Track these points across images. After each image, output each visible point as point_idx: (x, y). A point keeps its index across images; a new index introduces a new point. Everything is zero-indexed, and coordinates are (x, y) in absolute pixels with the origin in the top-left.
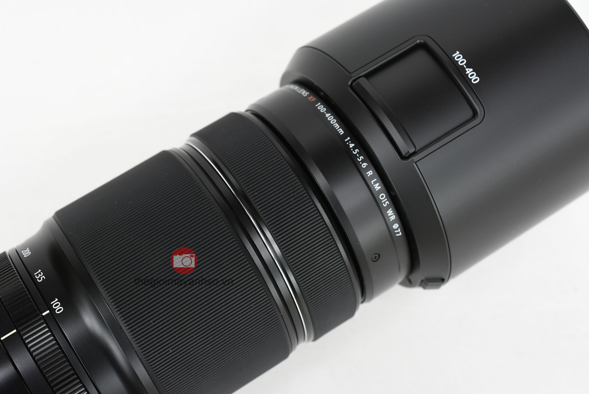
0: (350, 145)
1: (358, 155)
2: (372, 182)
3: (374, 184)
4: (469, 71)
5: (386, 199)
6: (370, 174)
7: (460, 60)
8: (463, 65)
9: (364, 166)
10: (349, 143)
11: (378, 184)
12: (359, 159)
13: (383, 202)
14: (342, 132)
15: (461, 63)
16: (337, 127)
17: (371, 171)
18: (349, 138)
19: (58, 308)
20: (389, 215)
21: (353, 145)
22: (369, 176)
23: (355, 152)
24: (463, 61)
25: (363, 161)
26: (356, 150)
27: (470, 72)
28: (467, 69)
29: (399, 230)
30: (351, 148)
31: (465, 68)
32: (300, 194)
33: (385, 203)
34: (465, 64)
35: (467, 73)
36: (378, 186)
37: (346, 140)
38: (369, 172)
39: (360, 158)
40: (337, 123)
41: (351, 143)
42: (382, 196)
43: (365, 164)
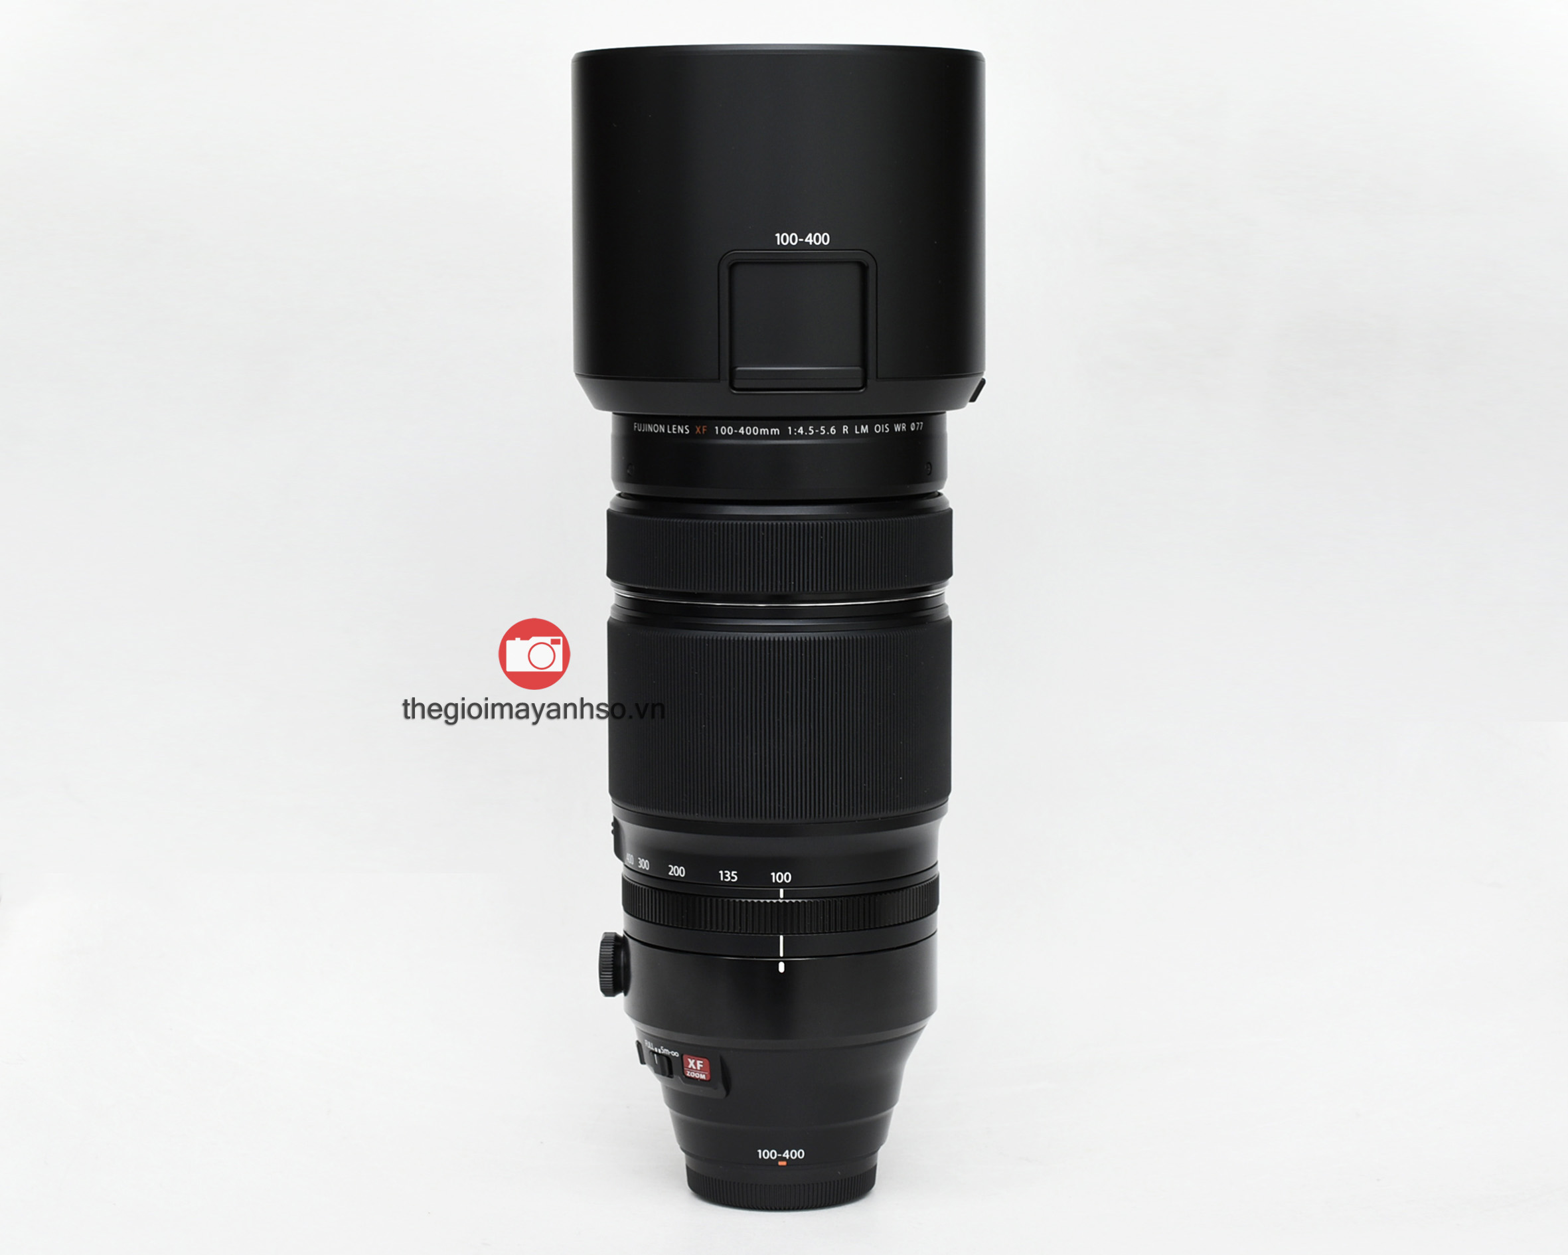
0: (799, 431)
1: (817, 431)
2: (856, 432)
3: (860, 431)
4: (810, 239)
5: (883, 426)
6: (846, 430)
7: (789, 239)
8: (799, 241)
9: (833, 431)
10: (797, 432)
11: (862, 427)
12: (822, 432)
13: (883, 431)
14: (777, 431)
15: (794, 241)
16: (766, 431)
17: (844, 427)
18: (790, 428)
19: (784, 877)
20: (899, 430)
21: (801, 428)
22: (847, 432)
23: (811, 432)
24: (794, 237)
25: (827, 430)
26: (810, 430)
27: (813, 239)
28: (806, 240)
29: (918, 423)
30: (804, 433)
31: (804, 241)
32: (824, 531)
33: (885, 429)
34: (799, 238)
35: (811, 244)
36: (864, 427)
37: (790, 433)
38: (844, 430)
39: (822, 429)
40: (762, 428)
41: (798, 430)
42: (878, 429)
43: (832, 429)
